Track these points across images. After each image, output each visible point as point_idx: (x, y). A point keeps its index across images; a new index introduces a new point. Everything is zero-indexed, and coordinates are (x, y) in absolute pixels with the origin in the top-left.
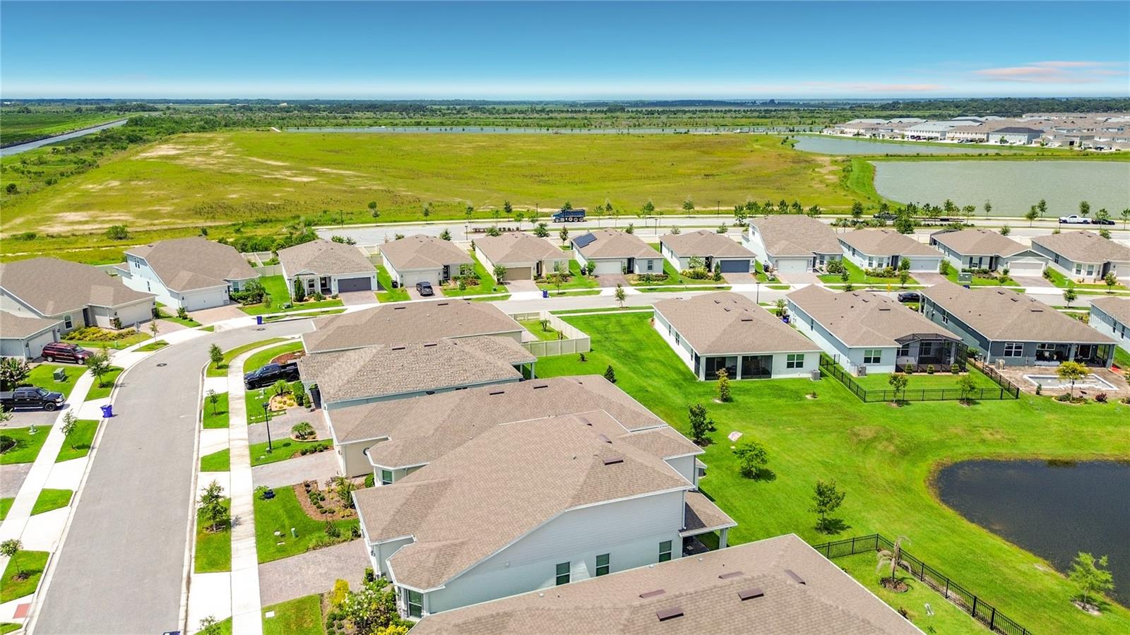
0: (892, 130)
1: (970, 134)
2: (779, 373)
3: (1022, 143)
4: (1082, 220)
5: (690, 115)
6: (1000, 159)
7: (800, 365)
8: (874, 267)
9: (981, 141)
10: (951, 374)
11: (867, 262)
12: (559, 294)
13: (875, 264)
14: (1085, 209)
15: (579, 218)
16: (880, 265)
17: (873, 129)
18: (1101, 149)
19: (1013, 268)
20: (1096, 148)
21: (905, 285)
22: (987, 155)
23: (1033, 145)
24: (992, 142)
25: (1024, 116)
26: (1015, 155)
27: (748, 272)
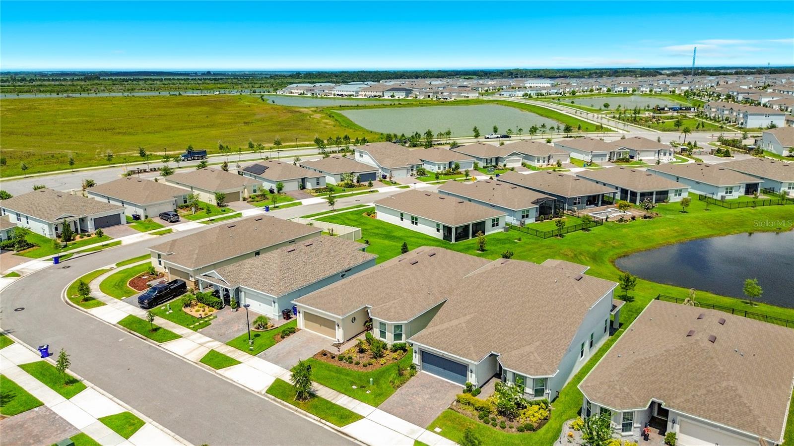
0: (324, 91)
1: (370, 93)
2: (489, 231)
3: (403, 97)
4: (496, 136)
5: (150, 82)
7: (497, 225)
8: (441, 170)
9: (380, 96)
10: (540, 222)
11: (437, 167)
12: (275, 207)
13: (442, 168)
14: (495, 130)
15: (202, 156)
16: (445, 168)
17: (310, 90)
18: (447, 99)
20: (444, 99)
21: (468, 178)
22: (394, 104)
23: (409, 98)
24: (386, 97)
25: (381, 82)
26: (409, 104)
27: (375, 180)
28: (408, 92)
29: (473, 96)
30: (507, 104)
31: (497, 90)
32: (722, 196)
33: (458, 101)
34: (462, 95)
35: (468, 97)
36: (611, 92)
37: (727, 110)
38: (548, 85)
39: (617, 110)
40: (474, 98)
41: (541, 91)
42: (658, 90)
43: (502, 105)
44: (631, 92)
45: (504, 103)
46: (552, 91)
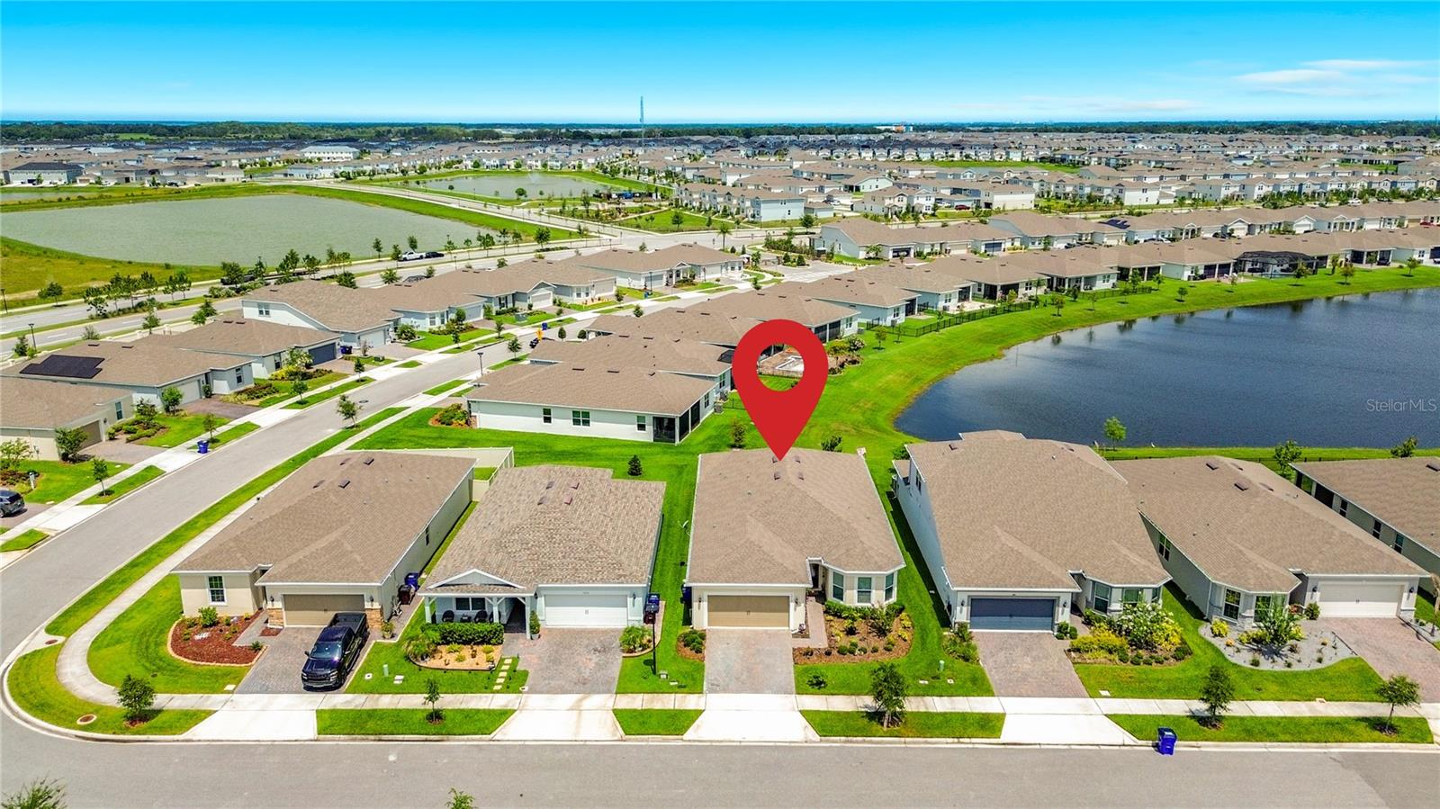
3: (63, 183)
4: (418, 255)
6: (86, 205)
11: (428, 320)
12: (212, 442)
13: (438, 320)
14: (378, 246)
16: (443, 321)
19: (535, 301)
22: (68, 199)
23: (80, 184)
24: (16, 183)
27: (335, 358)
28: (74, 171)
29: (234, 178)
30: (317, 192)
31: (258, 166)
32: (892, 321)
33: (203, 189)
34: (209, 176)
35: (223, 180)
36: (481, 167)
37: (720, 196)
38: (348, 155)
39: (548, 200)
40: (236, 182)
41: (362, 167)
42: (555, 163)
43: (311, 195)
44: (512, 167)
45: (313, 192)
46: (381, 166)
